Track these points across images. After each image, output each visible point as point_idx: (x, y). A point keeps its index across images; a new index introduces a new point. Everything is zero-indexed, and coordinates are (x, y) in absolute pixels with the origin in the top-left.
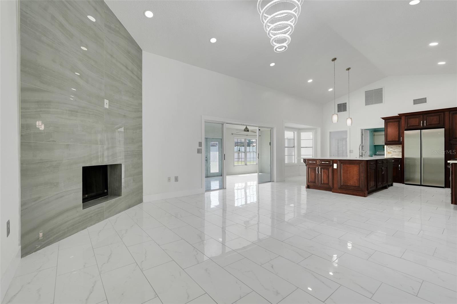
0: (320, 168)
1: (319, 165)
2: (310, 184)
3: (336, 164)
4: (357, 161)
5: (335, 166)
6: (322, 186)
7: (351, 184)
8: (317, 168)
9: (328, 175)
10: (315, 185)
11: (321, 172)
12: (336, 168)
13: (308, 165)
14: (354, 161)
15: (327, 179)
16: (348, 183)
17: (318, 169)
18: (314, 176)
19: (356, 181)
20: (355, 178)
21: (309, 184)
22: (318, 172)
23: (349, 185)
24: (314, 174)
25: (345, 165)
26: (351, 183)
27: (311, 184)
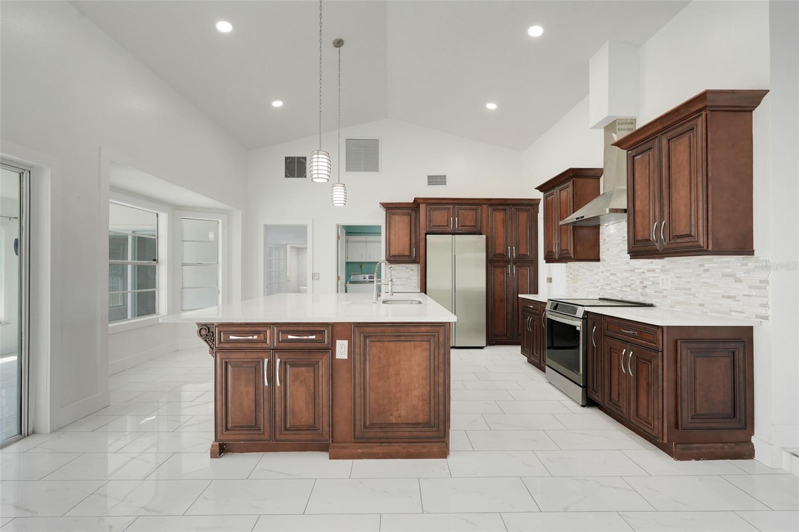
0: (278, 361)
1: (275, 349)
2: (232, 437)
3: (346, 342)
4: (424, 329)
5: (342, 349)
6: (290, 437)
7: (399, 417)
8: (266, 360)
9: (312, 388)
10: (257, 437)
11: (284, 380)
12: (345, 356)
13: (220, 350)
14: (413, 329)
15: (311, 406)
16: (391, 415)
17: (272, 365)
18: (252, 396)
19: (421, 404)
20: (416, 393)
21: (227, 437)
22: (271, 379)
23: (394, 421)
24: (251, 390)
25: (378, 344)
26: (403, 413)
27: (237, 437)
